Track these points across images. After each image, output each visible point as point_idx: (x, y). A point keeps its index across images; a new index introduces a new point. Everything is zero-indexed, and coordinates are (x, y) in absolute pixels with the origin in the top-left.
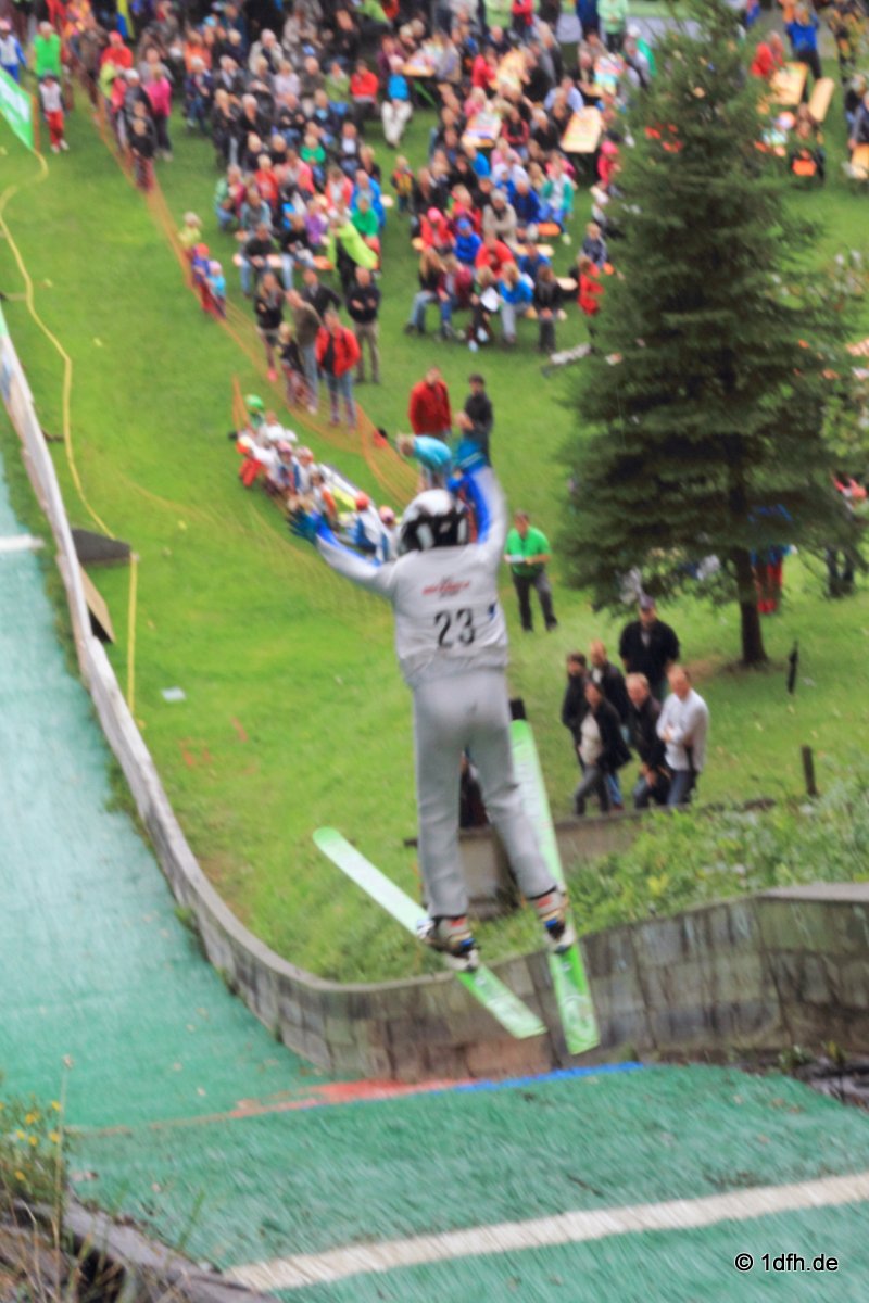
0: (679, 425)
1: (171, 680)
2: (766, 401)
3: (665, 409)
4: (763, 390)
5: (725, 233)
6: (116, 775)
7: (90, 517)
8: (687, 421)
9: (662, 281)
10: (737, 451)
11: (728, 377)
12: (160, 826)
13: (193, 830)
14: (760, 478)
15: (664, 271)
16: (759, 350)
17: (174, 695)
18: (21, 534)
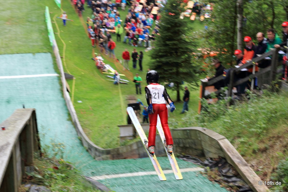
0: (168, 60)
1: (79, 99)
2: (183, 57)
3: (165, 57)
4: (183, 55)
5: (177, 28)
6: (69, 114)
7: (67, 71)
8: (169, 60)
9: (166, 36)
10: (178, 65)
11: (176, 53)
12: (76, 123)
13: (82, 124)
14: (181, 70)
15: (167, 34)
16: (182, 48)
17: (80, 102)
18: (55, 73)
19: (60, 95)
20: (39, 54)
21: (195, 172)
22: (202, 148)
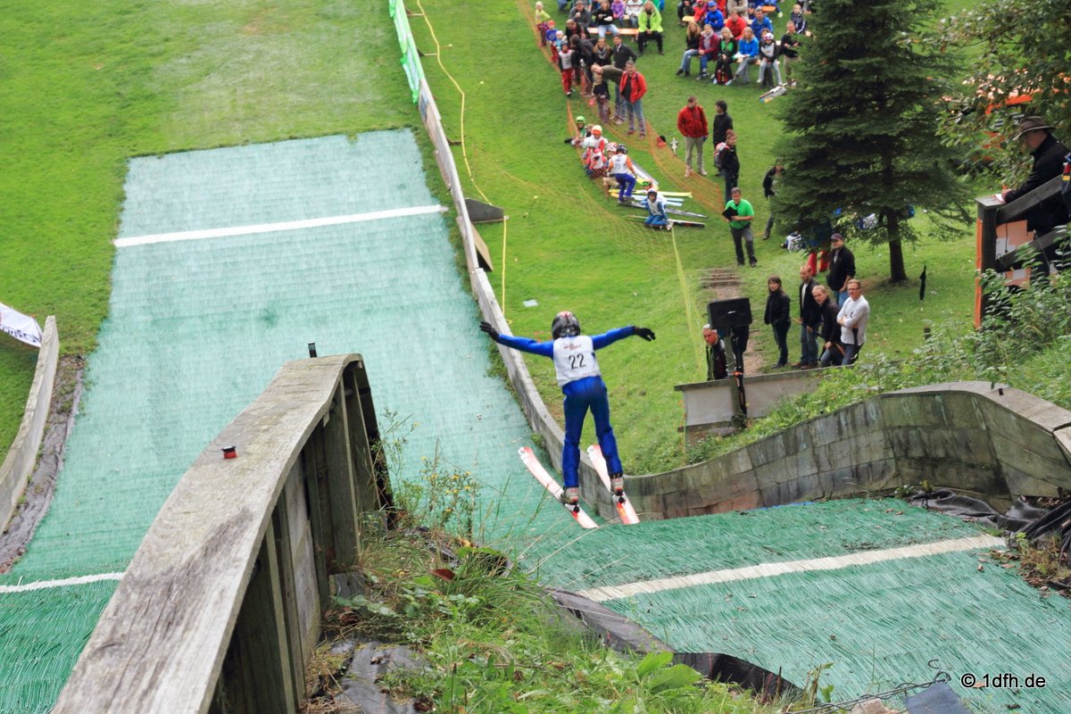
1: (529, 295)
2: (905, 115)
5: (878, 8)
6: (494, 353)
7: (477, 193)
8: (855, 127)
9: (838, 39)
10: (888, 147)
12: (522, 384)
15: (839, 33)
17: (531, 303)
18: (434, 204)
19: (457, 284)
20: (372, 135)
21: (972, 555)
22: (997, 460)
